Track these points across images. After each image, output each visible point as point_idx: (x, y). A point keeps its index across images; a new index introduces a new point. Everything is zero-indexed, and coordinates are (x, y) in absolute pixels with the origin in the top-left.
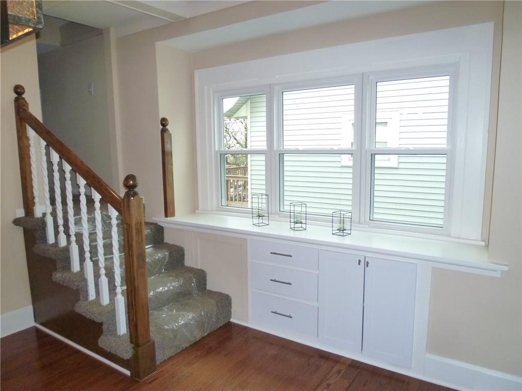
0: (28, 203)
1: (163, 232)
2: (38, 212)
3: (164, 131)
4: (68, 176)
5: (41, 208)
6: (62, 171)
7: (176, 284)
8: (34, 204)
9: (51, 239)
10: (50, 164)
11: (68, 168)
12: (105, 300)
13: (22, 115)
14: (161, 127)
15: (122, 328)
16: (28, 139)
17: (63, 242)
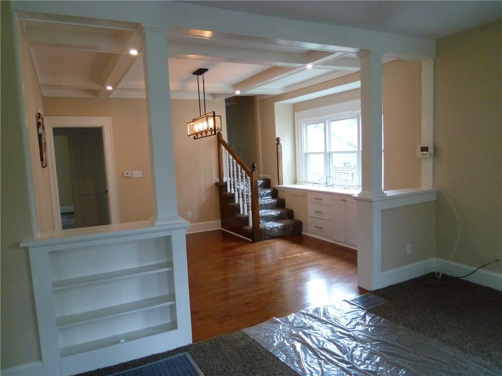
0: (221, 176)
1: (277, 192)
2: (225, 180)
3: (278, 143)
4: (235, 164)
5: (226, 179)
6: (233, 163)
7: (277, 213)
8: (223, 176)
9: (229, 191)
10: (229, 160)
11: (235, 161)
12: (246, 214)
13: (220, 141)
14: (277, 142)
15: (251, 224)
16: (222, 149)
17: (233, 192)
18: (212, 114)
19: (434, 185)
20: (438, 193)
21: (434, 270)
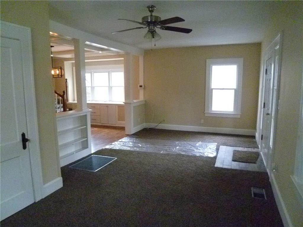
3: (66, 82)
18: (60, 68)
19: (144, 98)
20: (146, 101)
21: (145, 127)
